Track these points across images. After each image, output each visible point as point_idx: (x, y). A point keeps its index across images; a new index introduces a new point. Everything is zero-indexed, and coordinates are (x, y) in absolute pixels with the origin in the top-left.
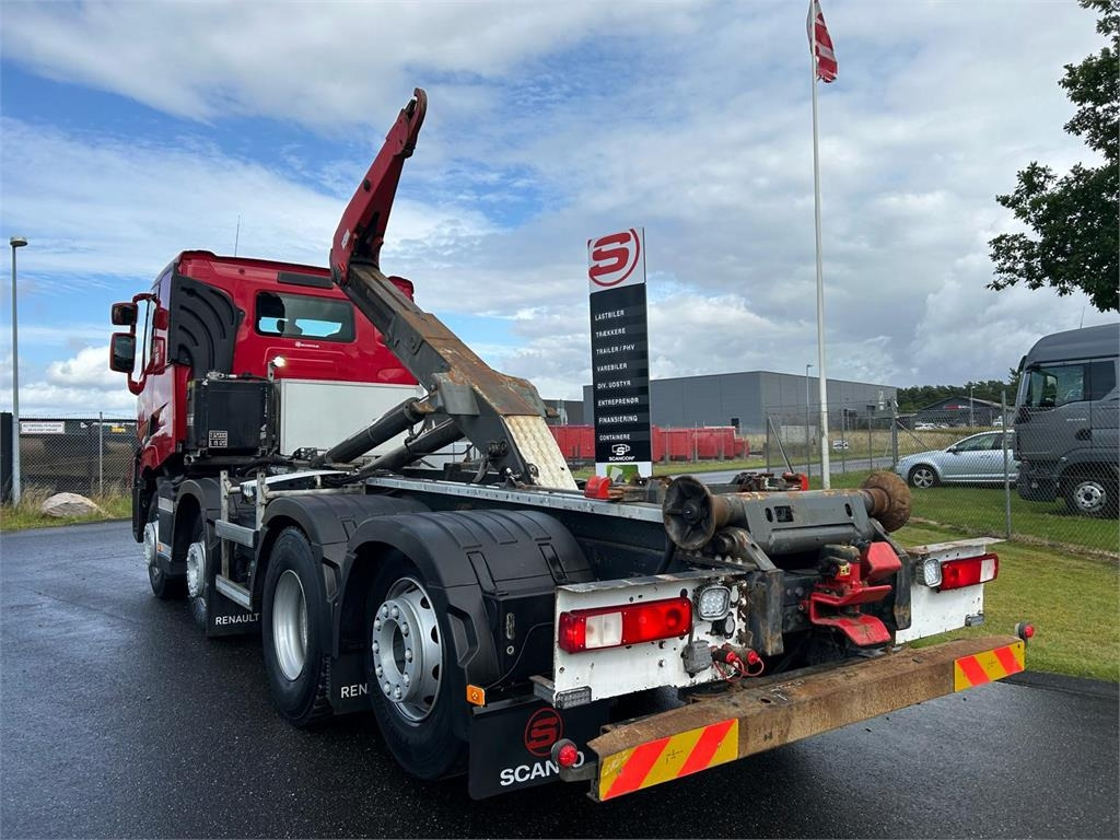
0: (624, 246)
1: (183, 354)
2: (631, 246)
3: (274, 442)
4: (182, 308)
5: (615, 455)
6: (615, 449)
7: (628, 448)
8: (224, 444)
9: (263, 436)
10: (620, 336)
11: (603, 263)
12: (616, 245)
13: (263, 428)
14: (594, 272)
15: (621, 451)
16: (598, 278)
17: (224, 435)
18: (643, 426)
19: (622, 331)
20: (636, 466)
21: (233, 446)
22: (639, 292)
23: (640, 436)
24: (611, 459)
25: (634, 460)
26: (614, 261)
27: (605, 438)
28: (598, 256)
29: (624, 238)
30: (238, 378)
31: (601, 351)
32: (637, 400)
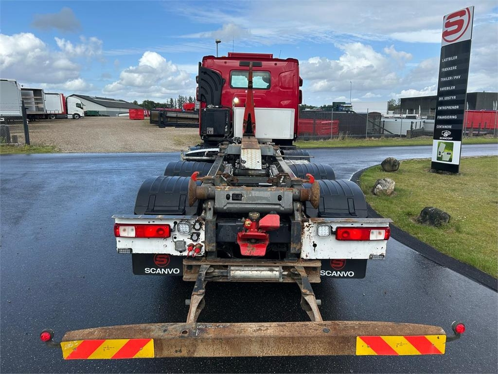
0: (462, 18)
1: (203, 97)
2: (465, 18)
3: (231, 132)
4: (202, 79)
5: (443, 136)
6: (443, 133)
7: (450, 133)
8: (212, 133)
9: (226, 130)
10: (454, 70)
11: (450, 29)
12: (458, 18)
13: (226, 127)
14: (445, 34)
15: (446, 134)
16: (447, 38)
17: (212, 129)
18: (459, 122)
19: (455, 68)
20: (453, 143)
21: (215, 134)
22: (467, 45)
23: (457, 127)
24: (441, 138)
25: (452, 140)
26: (456, 27)
27: (439, 127)
28: (448, 25)
29: (462, 13)
30: (219, 108)
31: (443, 79)
32: (458, 107)
